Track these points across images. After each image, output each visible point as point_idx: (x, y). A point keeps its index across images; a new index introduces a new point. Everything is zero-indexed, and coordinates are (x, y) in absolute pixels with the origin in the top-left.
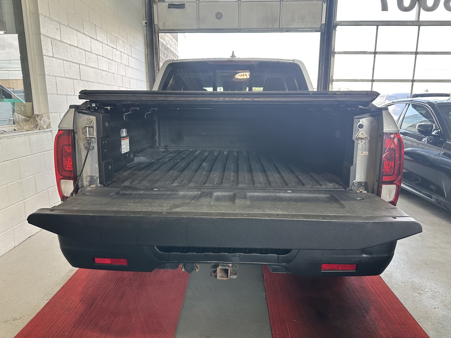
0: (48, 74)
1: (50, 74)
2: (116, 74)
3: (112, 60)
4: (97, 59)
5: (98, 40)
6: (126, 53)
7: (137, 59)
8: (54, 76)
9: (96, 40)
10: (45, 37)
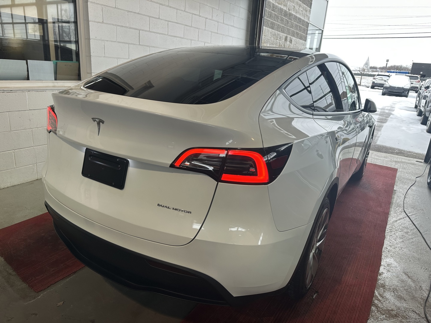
0: (95, 38)
1: (96, 39)
2: (195, 40)
3: (191, 27)
4: (167, 25)
5: (170, 7)
6: (214, 18)
7: (233, 26)
8: (103, 40)
9: (168, 6)
10: (93, 4)
